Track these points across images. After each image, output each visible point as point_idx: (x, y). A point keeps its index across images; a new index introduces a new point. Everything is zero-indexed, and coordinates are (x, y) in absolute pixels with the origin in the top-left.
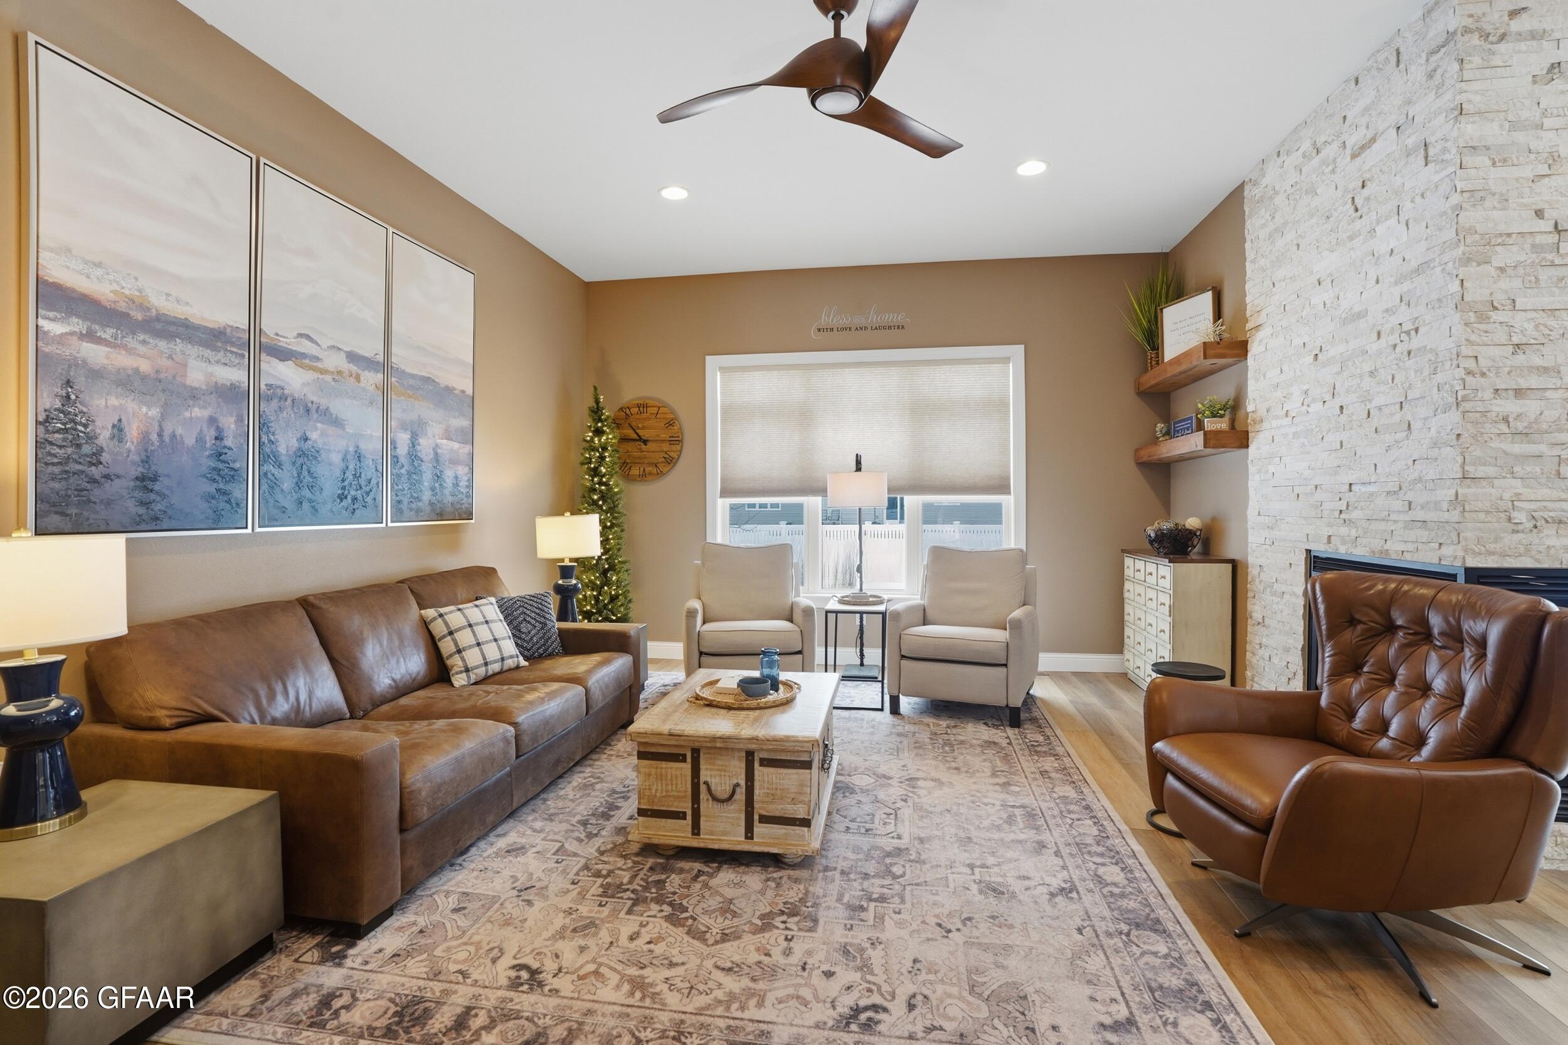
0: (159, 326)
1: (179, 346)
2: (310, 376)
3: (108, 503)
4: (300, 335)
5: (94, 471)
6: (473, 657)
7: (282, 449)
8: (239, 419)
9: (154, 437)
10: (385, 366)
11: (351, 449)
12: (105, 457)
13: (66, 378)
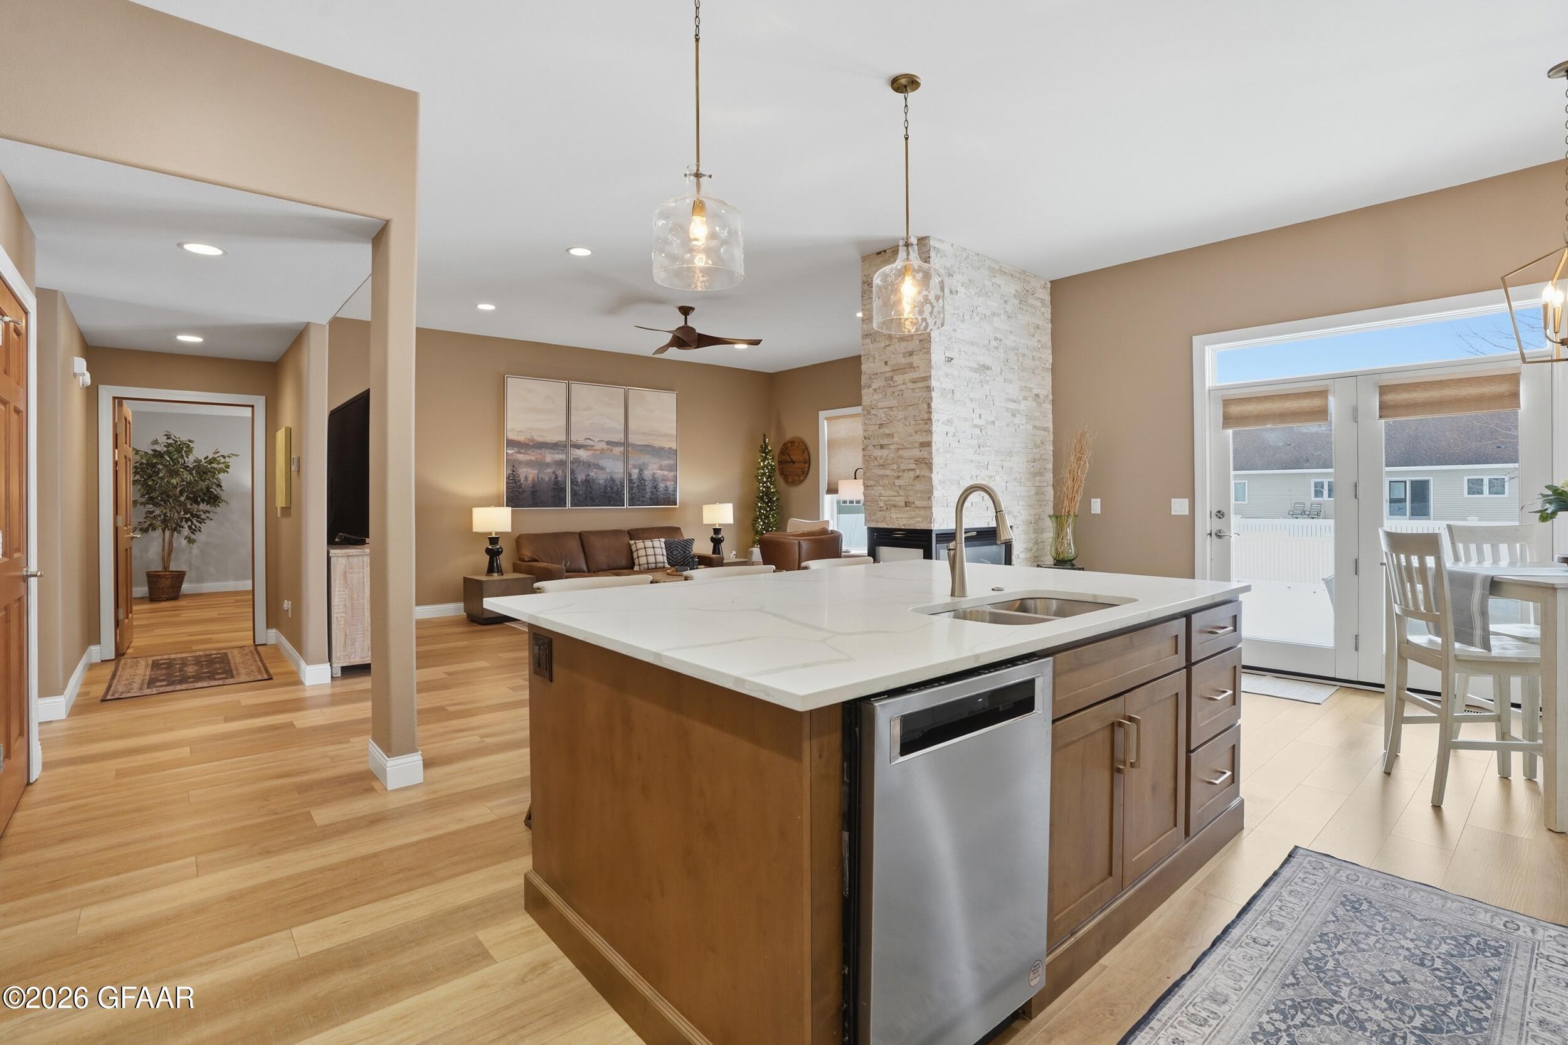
0: (537, 445)
1: (543, 451)
2: (590, 453)
3: (523, 499)
4: (586, 439)
5: (521, 490)
6: (643, 560)
7: (579, 480)
8: (563, 471)
9: (536, 479)
10: (626, 444)
11: (609, 478)
12: (523, 486)
13: (513, 465)
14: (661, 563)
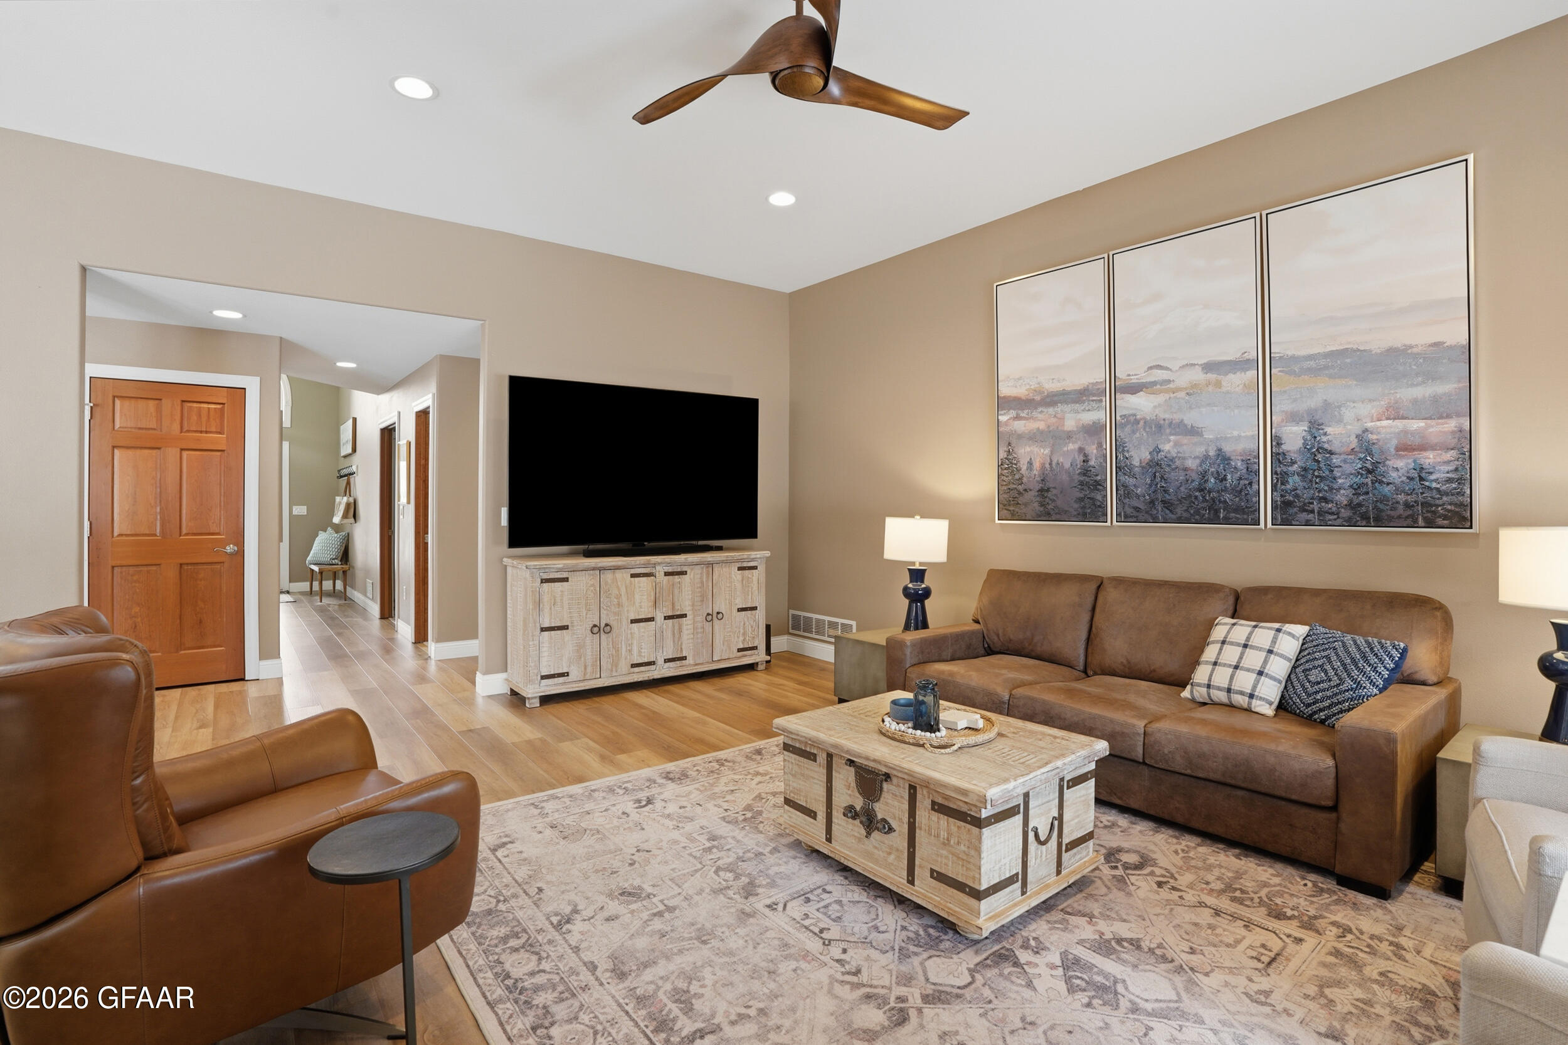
0: (1048, 400)
1: (1060, 408)
2: (1160, 399)
3: (1026, 505)
5: (1021, 488)
7: (1136, 462)
8: (1100, 445)
9: (1047, 466)
10: (1263, 361)
11: (1212, 453)
12: (1025, 480)
13: (1006, 442)
14: (1242, 693)
